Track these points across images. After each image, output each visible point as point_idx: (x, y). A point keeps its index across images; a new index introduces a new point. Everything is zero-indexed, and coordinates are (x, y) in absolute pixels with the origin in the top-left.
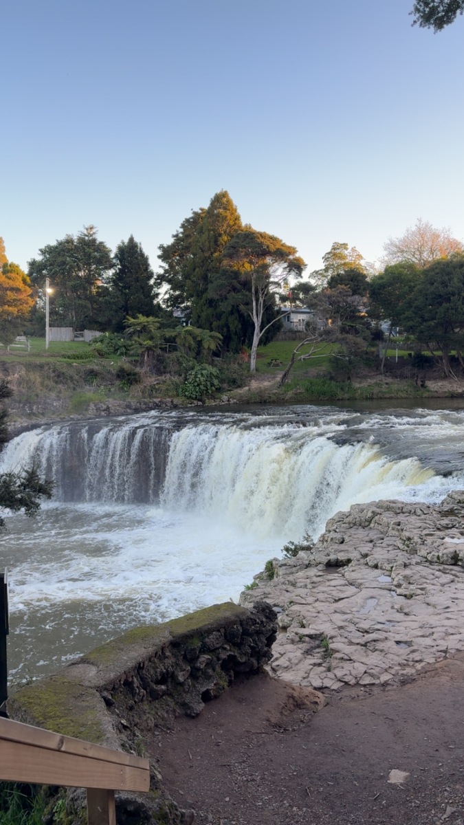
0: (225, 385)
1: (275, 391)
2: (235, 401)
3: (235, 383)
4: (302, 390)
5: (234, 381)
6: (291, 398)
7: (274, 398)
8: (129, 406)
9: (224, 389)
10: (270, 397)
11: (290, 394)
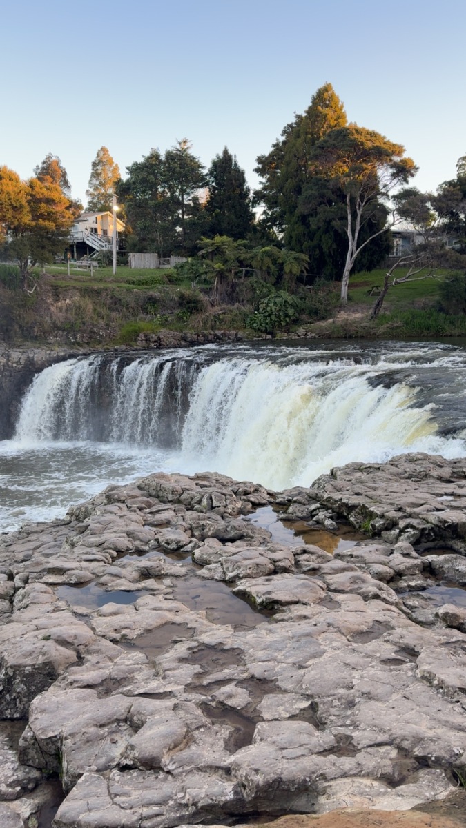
0: (305, 317)
1: (364, 324)
2: (314, 335)
3: (317, 314)
4: (399, 324)
5: (316, 312)
6: (384, 333)
7: (363, 332)
8: (184, 339)
9: (302, 321)
10: (357, 332)
11: (383, 328)
